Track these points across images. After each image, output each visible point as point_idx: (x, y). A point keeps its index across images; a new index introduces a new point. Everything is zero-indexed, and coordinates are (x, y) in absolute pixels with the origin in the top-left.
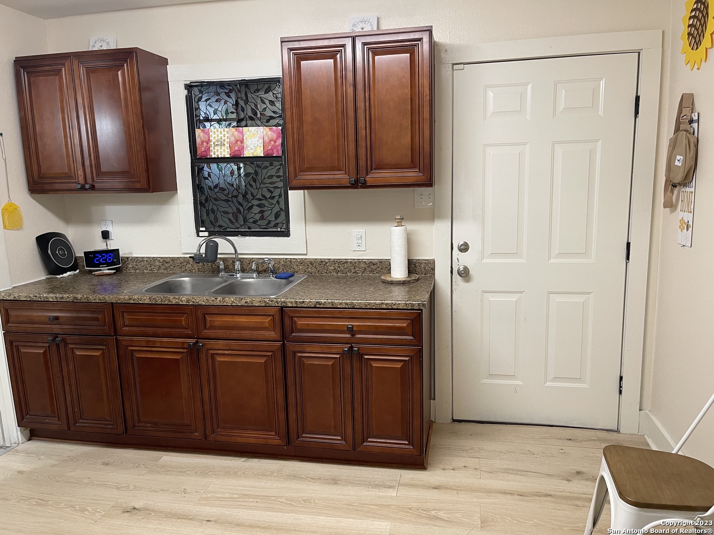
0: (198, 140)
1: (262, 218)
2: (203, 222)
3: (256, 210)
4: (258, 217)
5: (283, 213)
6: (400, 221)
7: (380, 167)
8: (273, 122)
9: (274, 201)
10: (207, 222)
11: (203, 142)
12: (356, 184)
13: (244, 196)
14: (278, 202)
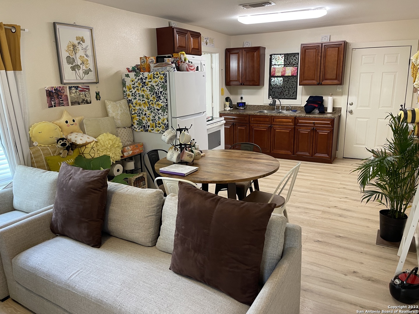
0: (272, 71)
1: (289, 94)
2: (271, 95)
3: (287, 91)
4: (287, 93)
5: (295, 93)
6: (332, 95)
7: (326, 79)
8: (295, 65)
9: (293, 89)
10: (272, 95)
11: (273, 71)
12: (319, 84)
13: (284, 87)
14: (294, 89)
